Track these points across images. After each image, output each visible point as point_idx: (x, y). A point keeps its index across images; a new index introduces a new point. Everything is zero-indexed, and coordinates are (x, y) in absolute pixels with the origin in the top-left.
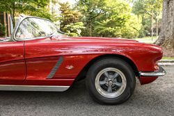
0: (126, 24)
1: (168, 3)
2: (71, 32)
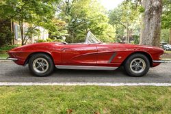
0: (104, 32)
1: (149, 20)
2: (57, 38)
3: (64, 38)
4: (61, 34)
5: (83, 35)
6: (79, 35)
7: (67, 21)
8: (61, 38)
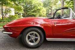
2: (18, 14)
3: (22, 14)
4: (20, 12)
5: (31, 13)
6: (29, 13)
7: (23, 6)
8: (20, 14)
